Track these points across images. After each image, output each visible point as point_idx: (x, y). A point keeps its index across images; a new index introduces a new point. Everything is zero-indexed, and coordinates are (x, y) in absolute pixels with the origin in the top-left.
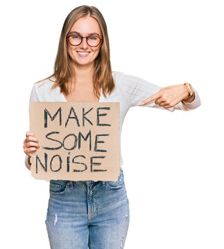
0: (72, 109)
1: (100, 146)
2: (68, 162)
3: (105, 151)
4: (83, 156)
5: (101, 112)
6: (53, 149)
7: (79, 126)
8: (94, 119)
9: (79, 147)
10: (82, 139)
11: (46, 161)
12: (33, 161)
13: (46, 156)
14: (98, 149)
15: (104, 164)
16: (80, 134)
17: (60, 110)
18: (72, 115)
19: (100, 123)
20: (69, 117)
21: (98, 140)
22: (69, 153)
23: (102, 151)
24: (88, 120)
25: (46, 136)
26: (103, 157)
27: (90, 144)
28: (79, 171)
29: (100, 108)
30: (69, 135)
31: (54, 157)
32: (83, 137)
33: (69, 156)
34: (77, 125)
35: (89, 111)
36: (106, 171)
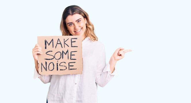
0: (59, 39)
1: (73, 57)
2: (57, 66)
3: (76, 59)
4: (65, 62)
5: (73, 40)
6: (49, 59)
7: (62, 47)
8: (70, 45)
9: (63, 58)
10: (64, 54)
11: (46, 66)
12: (40, 65)
13: (46, 63)
14: (72, 58)
15: (75, 66)
16: (63, 52)
17: (52, 40)
18: (59, 42)
19: (73, 46)
20: (57, 43)
21: (72, 54)
22: (58, 61)
23: (74, 59)
24: (67, 45)
25: (46, 53)
26: (75, 62)
27: (68, 56)
28: (63, 70)
29: (72, 39)
30: (58, 52)
31: (50, 63)
32: (64, 53)
33: (58, 62)
34: (61, 47)
35: (67, 40)
36: (76, 69)
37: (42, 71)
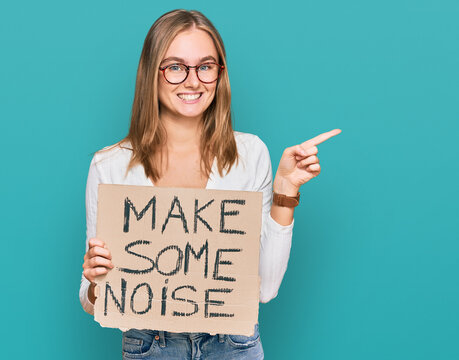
0: (176, 200)
1: (223, 271)
2: (164, 297)
3: (233, 280)
4: (192, 288)
5: (229, 208)
6: (137, 272)
7: (187, 231)
8: (215, 224)
9: (186, 270)
11: (124, 294)
12: (100, 292)
13: (124, 284)
14: (220, 275)
15: (230, 303)
16: (188, 247)
17: (153, 201)
18: (176, 211)
19: (226, 227)
20: (170, 215)
21: (221, 259)
22: (166, 282)
23: (227, 279)
24: (204, 222)
25: (126, 249)
26: (229, 291)
27: (206, 266)
28: (183, 315)
29: (226, 201)
30: (165, 249)
31: (138, 287)
32: (193, 253)
33: (166, 286)
34: (183, 230)
35: (207, 205)
36: (232, 316)
37: (105, 314)
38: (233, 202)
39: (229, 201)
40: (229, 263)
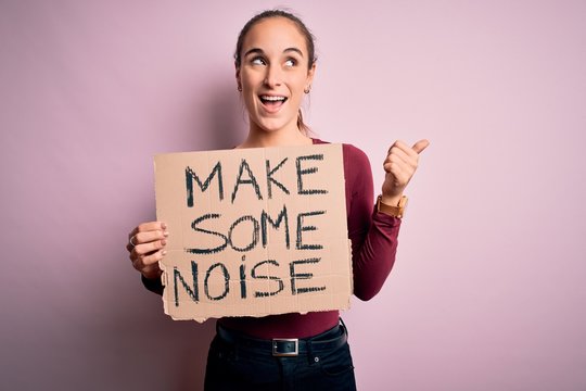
0: (244, 163)
1: (307, 238)
2: (243, 277)
3: (319, 247)
4: (274, 262)
5: (305, 165)
6: (208, 251)
7: (260, 197)
8: (293, 186)
9: (264, 243)
10: (268, 224)
11: (195, 279)
12: (167, 280)
13: (195, 267)
14: (304, 243)
15: (319, 274)
16: (264, 215)
17: (218, 167)
18: (245, 176)
19: (305, 188)
20: (239, 181)
21: (303, 225)
22: (243, 258)
23: (312, 247)
24: (280, 185)
25: (193, 226)
26: (317, 261)
27: (287, 235)
28: (267, 295)
29: (301, 158)
30: (241, 219)
31: (211, 268)
32: (271, 221)
33: (243, 263)
34: (256, 196)
35: (280, 165)
36: (323, 289)
37: (177, 305)
38: (309, 158)
39: (305, 158)
40: (313, 228)
